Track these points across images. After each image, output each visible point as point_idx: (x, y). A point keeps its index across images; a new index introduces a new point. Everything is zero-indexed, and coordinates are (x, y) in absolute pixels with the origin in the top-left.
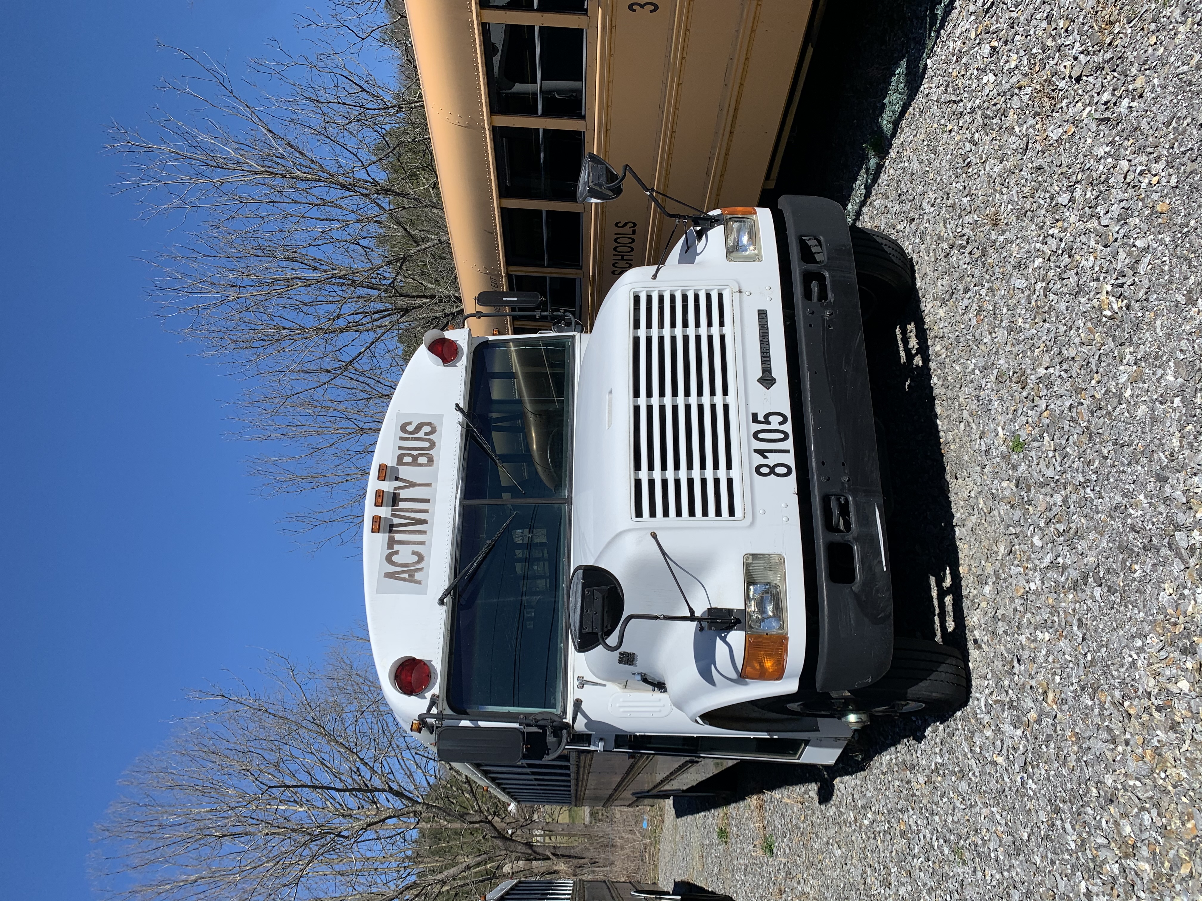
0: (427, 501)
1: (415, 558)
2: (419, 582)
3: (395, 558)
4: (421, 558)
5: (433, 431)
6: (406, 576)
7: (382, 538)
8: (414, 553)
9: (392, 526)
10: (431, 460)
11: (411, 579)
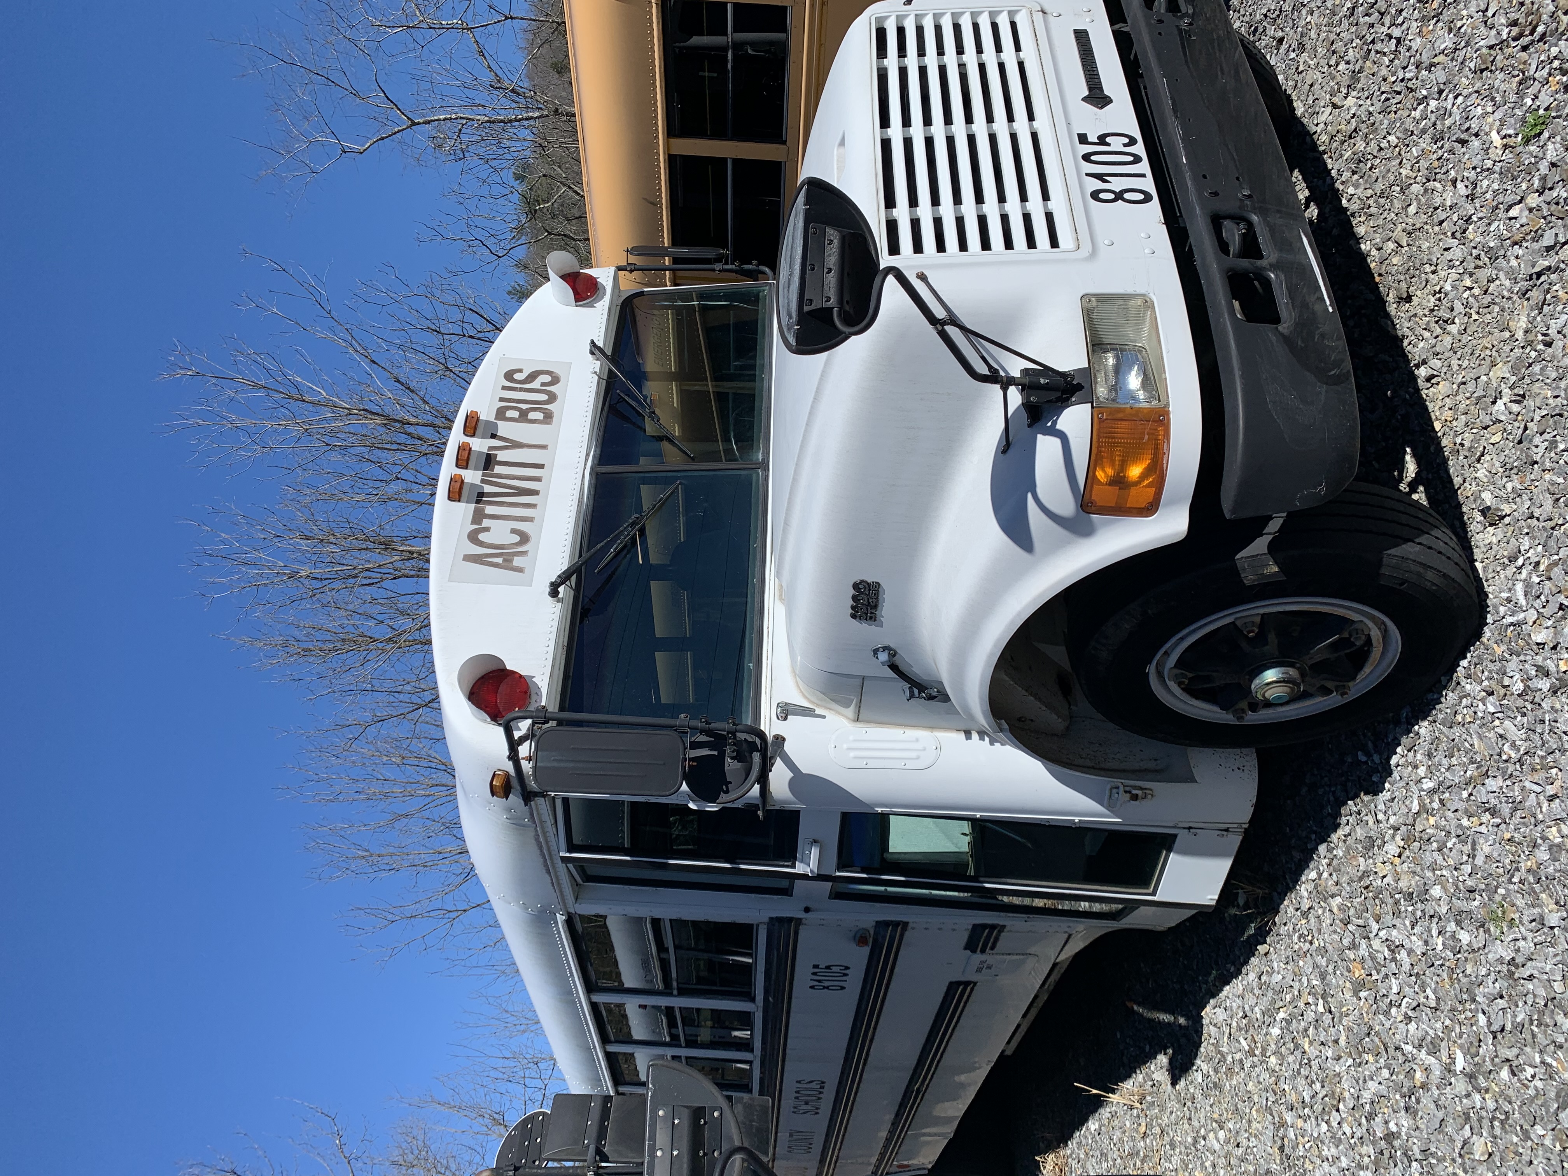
0: (541, 466)
1: (517, 538)
2: (520, 570)
3: (482, 537)
4: (524, 538)
5: (555, 380)
6: (499, 560)
7: (465, 510)
8: (514, 531)
9: (481, 495)
10: (548, 417)
11: (507, 564)
